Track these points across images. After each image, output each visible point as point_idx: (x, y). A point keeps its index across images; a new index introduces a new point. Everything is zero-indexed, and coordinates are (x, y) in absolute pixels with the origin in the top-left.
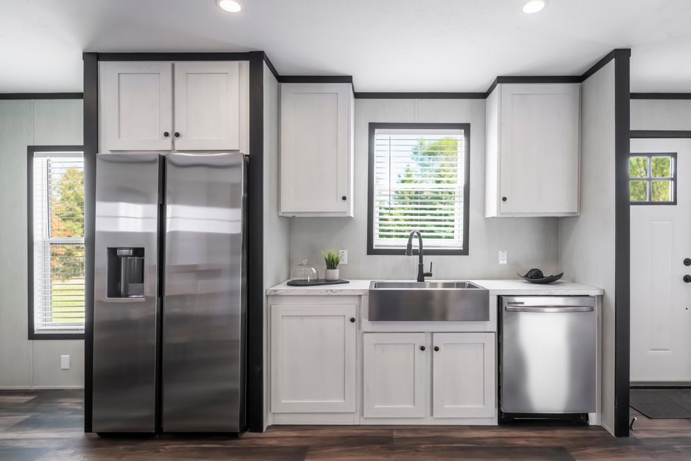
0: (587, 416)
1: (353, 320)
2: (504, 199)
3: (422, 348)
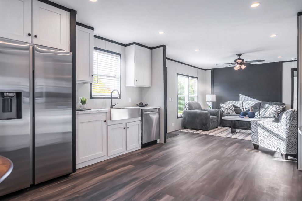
0: (157, 141)
1: (105, 121)
2: (137, 81)
3: (125, 128)
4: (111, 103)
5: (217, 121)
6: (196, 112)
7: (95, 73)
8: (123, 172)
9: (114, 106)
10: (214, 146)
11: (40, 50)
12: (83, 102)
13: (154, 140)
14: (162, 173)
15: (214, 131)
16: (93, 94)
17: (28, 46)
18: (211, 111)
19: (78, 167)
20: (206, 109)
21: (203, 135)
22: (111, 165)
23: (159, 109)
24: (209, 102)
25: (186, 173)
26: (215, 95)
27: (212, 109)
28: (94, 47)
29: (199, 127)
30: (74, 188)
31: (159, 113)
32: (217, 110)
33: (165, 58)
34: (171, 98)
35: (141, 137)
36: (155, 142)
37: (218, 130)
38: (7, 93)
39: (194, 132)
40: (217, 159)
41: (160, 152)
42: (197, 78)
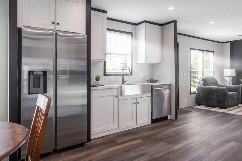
0: (167, 116)
1: (116, 96)
2: (147, 57)
3: (135, 103)
4: (123, 79)
5: (238, 98)
6: (212, 88)
7: (107, 52)
8: (132, 146)
9: (125, 82)
10: (233, 126)
11: (61, 35)
12: (98, 79)
13: (165, 116)
14: (171, 151)
15: (233, 109)
16: (106, 71)
17: (52, 32)
18: (229, 87)
19: (92, 137)
20: (223, 85)
21: (219, 113)
22: (121, 138)
23: (170, 85)
24: (227, 77)
25: (198, 154)
26: (235, 69)
27: (231, 85)
28: (107, 28)
29: (215, 103)
30: (88, 157)
31: (170, 89)
32: (238, 86)
33: (176, 33)
34: (183, 73)
35: (151, 112)
36: (166, 118)
37: (239, 108)
38: (37, 72)
39: (210, 110)
40: (236, 141)
41: (171, 128)
42: (213, 52)
